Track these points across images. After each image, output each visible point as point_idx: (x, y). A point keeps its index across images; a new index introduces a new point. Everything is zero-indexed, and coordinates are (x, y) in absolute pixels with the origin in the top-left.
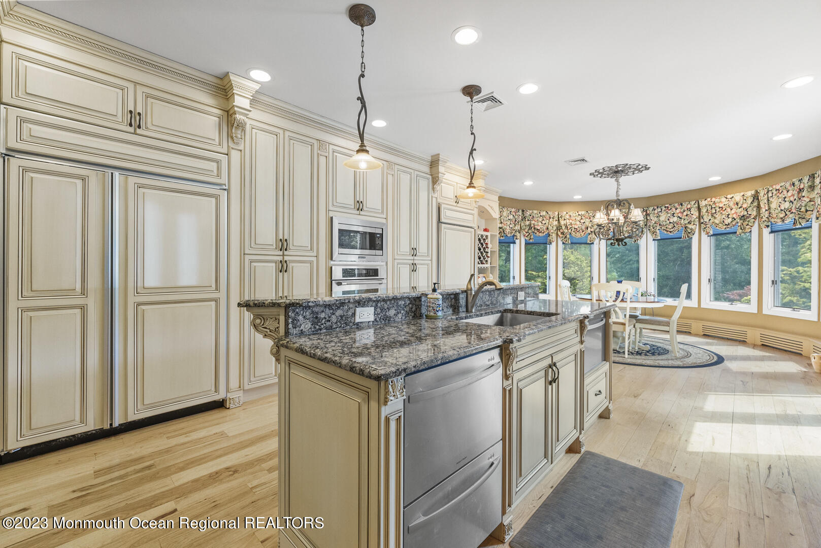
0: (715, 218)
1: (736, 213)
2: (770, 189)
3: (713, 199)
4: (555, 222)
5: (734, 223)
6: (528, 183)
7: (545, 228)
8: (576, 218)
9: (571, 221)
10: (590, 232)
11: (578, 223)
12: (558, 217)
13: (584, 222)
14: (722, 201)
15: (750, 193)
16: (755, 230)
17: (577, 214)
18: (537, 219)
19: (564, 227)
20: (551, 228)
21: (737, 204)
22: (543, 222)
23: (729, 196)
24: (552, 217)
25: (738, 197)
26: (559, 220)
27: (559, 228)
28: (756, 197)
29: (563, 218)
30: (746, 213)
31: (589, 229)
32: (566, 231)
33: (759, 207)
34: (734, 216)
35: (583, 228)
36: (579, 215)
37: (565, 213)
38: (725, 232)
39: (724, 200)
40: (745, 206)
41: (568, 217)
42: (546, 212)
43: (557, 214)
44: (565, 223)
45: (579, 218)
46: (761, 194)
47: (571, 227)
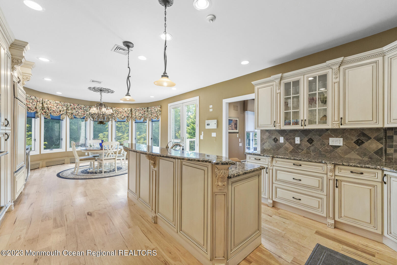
0: (118, 115)
1: (125, 115)
2: (136, 109)
3: (118, 108)
4: (40, 104)
5: (125, 118)
6: (48, 79)
7: (34, 107)
8: (54, 104)
9: (51, 106)
10: (62, 114)
11: (55, 107)
12: (42, 102)
13: (59, 108)
14: (121, 110)
15: (130, 109)
16: (130, 122)
17: (55, 102)
18: (29, 101)
19: (46, 109)
20: (38, 108)
21: (126, 112)
22: (33, 103)
23: (123, 108)
24: (38, 101)
25: (126, 109)
26: (42, 104)
27: (43, 108)
28: (131, 110)
29: (46, 103)
30: (128, 115)
31: (62, 112)
32: (48, 111)
33: (132, 114)
34: (125, 116)
35: (58, 111)
36: (56, 103)
37: (47, 100)
38: (122, 121)
39: (121, 109)
40: (128, 113)
41: (49, 103)
42: (35, 97)
43: (42, 100)
44: (47, 106)
45: (56, 105)
46: (133, 110)
47: (51, 109)
